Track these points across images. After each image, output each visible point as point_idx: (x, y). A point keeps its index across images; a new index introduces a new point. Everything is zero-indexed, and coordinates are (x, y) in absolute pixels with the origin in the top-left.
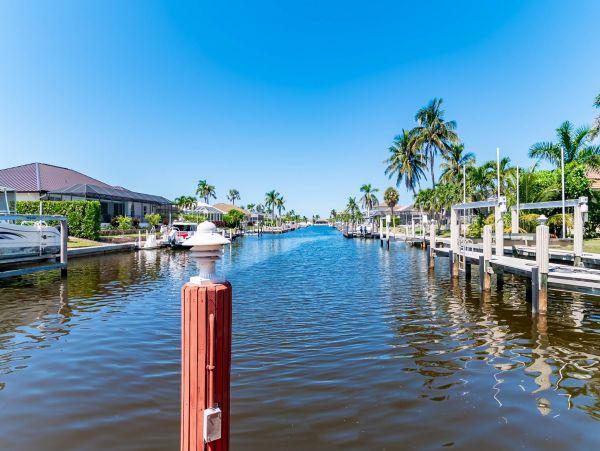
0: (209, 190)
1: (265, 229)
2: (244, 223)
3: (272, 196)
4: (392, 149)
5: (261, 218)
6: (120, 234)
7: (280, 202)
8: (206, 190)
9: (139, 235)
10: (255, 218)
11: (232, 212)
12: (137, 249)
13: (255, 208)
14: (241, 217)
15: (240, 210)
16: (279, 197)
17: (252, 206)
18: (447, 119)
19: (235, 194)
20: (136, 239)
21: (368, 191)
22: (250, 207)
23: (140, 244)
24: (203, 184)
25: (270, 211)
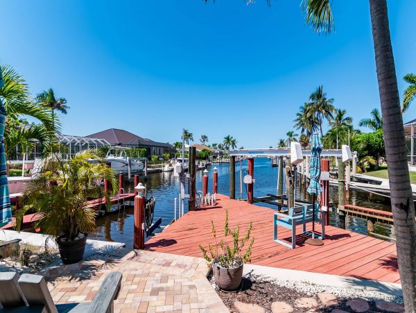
0: (189, 135)
1: (224, 160)
2: (211, 157)
3: (228, 139)
4: (298, 114)
5: (221, 154)
6: (153, 163)
7: (233, 143)
8: (188, 136)
9: (162, 164)
10: (217, 153)
11: (204, 150)
12: (161, 171)
13: (217, 146)
14: (209, 153)
15: (208, 149)
16: (232, 140)
17: (215, 145)
18: (328, 98)
19: (205, 138)
20: (160, 167)
21: (291, 136)
22: (214, 145)
23: (162, 168)
24: (186, 132)
25: (228, 148)
